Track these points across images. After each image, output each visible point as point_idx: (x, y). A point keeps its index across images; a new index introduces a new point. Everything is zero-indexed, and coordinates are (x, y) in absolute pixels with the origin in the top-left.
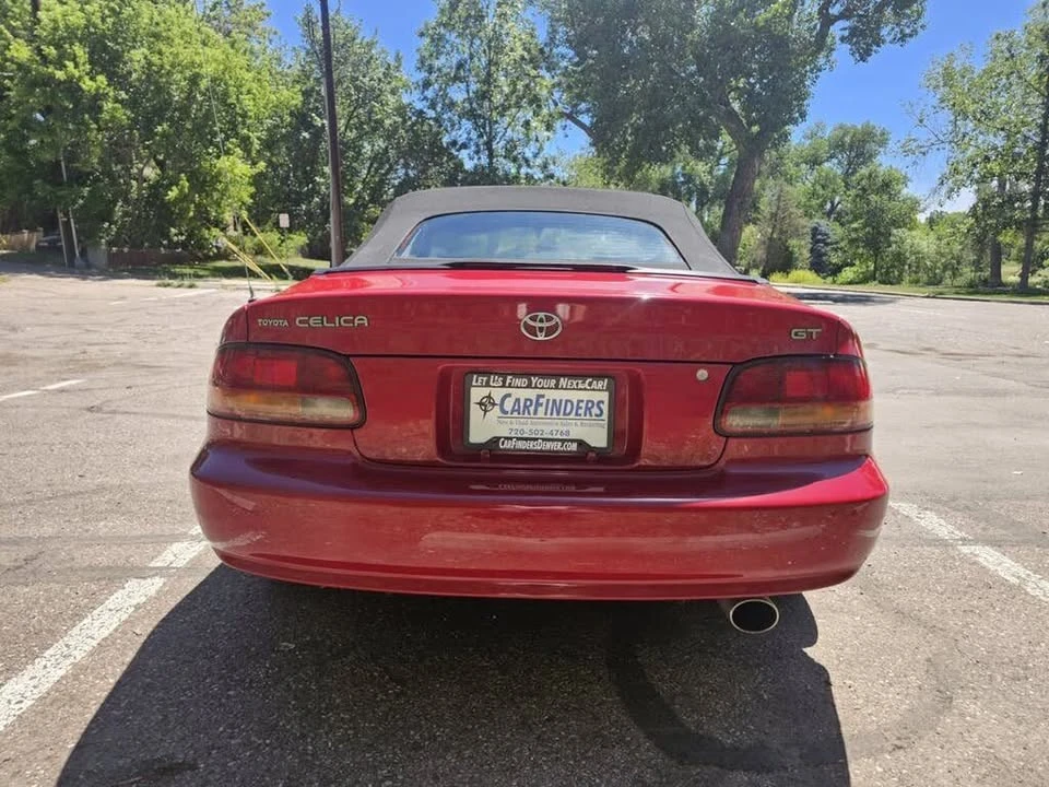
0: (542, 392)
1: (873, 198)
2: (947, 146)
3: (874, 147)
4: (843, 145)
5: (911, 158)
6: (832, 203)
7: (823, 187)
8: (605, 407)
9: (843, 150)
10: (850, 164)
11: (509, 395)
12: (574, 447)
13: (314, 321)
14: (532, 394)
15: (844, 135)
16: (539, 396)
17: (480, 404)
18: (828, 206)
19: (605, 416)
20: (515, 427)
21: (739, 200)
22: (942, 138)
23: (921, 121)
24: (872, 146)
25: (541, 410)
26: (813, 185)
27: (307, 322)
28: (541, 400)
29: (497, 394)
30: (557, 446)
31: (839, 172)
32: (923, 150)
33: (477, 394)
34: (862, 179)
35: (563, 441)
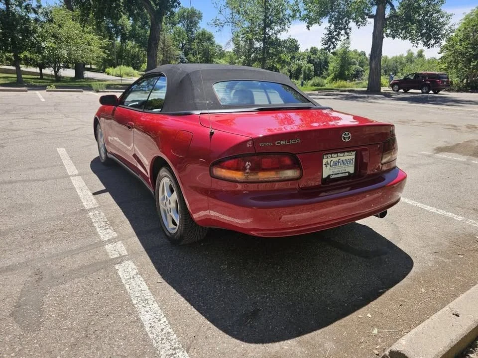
0: (339, 158)
1: (205, 44)
2: (231, 24)
3: (197, 19)
4: (184, 17)
5: (218, 27)
6: (183, 44)
7: (179, 36)
8: (354, 160)
9: (184, 19)
10: (188, 26)
11: (332, 161)
12: (347, 174)
13: (282, 143)
14: (337, 159)
15: (185, 12)
16: (339, 159)
17: (325, 164)
18: (181, 45)
19: (354, 163)
20: (334, 170)
21: (154, 42)
22: (229, 20)
23: (220, 12)
24: (195, 19)
25: (340, 164)
26: (174, 34)
27: (280, 143)
28: (340, 161)
29: (329, 160)
30: (343, 175)
31: (184, 29)
32: (222, 25)
33: (325, 161)
34: (199, 35)
35: (345, 173)
